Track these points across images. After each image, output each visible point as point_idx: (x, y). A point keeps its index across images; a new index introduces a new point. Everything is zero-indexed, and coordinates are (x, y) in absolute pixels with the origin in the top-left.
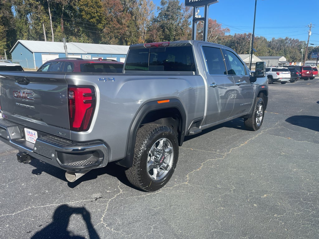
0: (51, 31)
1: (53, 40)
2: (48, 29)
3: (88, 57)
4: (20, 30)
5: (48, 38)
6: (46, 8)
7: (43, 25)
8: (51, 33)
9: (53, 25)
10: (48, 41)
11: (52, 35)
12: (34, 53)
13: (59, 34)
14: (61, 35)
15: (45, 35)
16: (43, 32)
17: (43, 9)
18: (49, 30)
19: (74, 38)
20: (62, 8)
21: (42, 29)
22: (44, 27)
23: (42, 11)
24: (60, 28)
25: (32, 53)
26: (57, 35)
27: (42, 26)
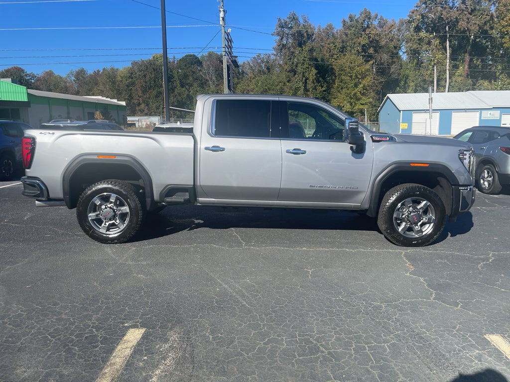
0: (446, 76)
1: (447, 89)
2: (442, 73)
3: (493, 115)
4: (407, 79)
5: (440, 88)
6: (443, 42)
7: (435, 67)
8: (446, 78)
9: (449, 67)
10: (439, 92)
11: (446, 82)
12: (401, 112)
13: (460, 79)
14: (461, 80)
15: (435, 83)
16: (433, 79)
17: (438, 44)
18: (443, 75)
19: (486, 83)
20: (471, 36)
21: (432, 75)
22: (435, 70)
23: (436, 46)
24: (463, 69)
25: (400, 111)
26: (456, 81)
27: (434, 70)
